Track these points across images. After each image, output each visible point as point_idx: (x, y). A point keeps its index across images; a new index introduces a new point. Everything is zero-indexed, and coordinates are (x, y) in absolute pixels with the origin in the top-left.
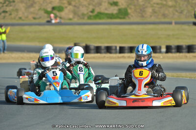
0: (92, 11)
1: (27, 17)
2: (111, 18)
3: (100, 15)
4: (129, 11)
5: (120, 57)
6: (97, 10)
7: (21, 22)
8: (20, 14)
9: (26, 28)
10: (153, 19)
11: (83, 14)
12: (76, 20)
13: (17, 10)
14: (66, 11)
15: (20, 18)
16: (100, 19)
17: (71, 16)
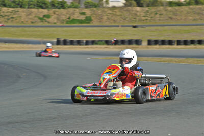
0: (69, 19)
1: (27, 22)
2: (81, 23)
3: (74, 21)
4: (92, 18)
5: (85, 48)
6: (72, 18)
7: (23, 25)
8: (23, 20)
9: (26, 28)
10: (107, 24)
11: (63, 20)
12: (58, 24)
13: (20, 17)
14: (52, 18)
15: (23, 22)
16: (74, 23)
17: (55, 21)
